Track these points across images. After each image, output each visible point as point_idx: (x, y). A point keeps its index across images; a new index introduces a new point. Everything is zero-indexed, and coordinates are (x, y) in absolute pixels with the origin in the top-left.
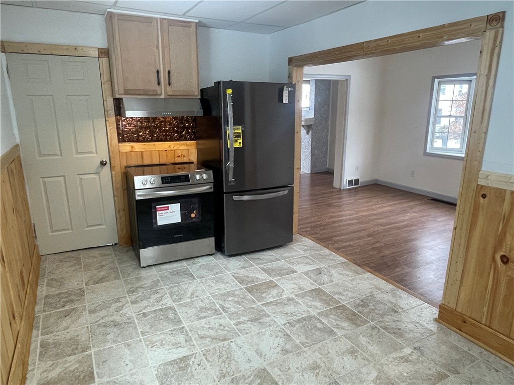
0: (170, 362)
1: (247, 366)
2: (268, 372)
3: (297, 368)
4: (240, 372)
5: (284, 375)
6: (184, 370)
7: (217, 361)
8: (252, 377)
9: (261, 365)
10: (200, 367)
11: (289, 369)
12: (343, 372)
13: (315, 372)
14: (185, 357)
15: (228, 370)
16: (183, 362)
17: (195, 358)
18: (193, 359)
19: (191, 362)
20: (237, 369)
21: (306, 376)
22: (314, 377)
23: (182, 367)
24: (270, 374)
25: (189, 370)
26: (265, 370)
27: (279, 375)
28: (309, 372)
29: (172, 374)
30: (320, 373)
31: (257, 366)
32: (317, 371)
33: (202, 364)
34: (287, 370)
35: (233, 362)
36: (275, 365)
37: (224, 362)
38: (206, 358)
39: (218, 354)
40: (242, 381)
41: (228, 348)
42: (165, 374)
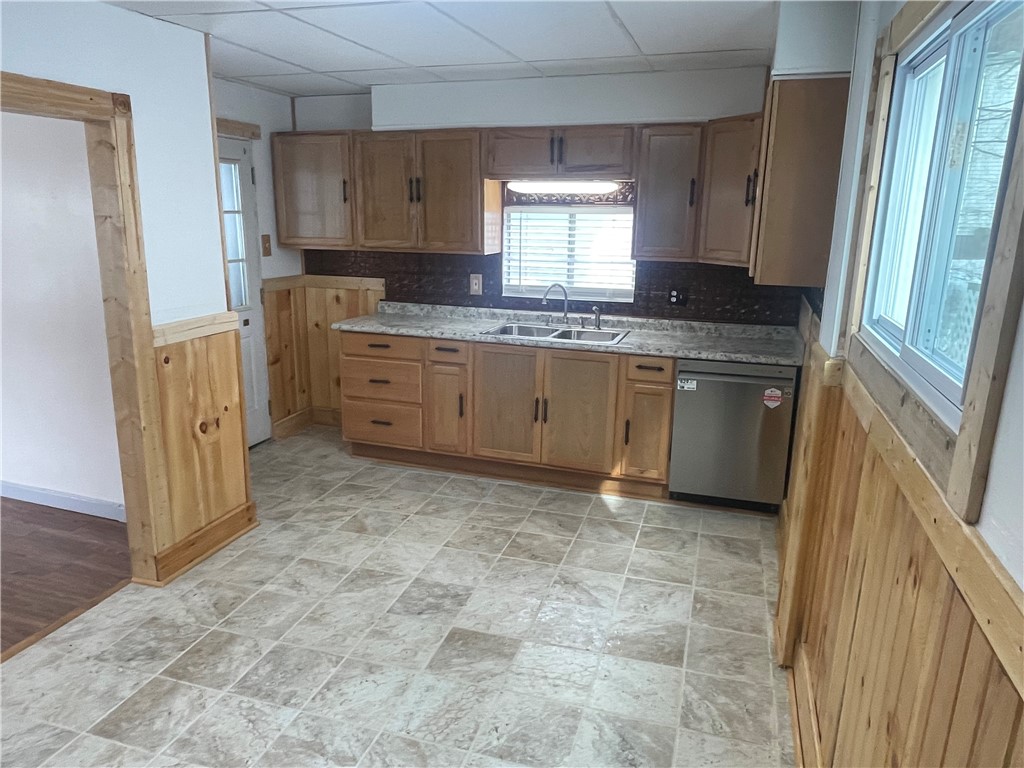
0: (531, 763)
1: (441, 684)
4: (459, 684)
6: (524, 735)
7: (467, 717)
9: (425, 675)
10: (497, 725)
11: (405, 650)
14: (501, 757)
15: (470, 695)
16: (513, 750)
17: (489, 744)
18: (495, 743)
19: (502, 741)
20: (457, 689)
23: (524, 741)
24: (432, 659)
25: (518, 729)
26: (431, 666)
29: (545, 740)
31: (431, 677)
33: (492, 726)
34: (408, 651)
35: (449, 701)
36: (411, 664)
37: (461, 710)
38: (475, 732)
39: (452, 726)
41: (428, 725)
42: (555, 746)
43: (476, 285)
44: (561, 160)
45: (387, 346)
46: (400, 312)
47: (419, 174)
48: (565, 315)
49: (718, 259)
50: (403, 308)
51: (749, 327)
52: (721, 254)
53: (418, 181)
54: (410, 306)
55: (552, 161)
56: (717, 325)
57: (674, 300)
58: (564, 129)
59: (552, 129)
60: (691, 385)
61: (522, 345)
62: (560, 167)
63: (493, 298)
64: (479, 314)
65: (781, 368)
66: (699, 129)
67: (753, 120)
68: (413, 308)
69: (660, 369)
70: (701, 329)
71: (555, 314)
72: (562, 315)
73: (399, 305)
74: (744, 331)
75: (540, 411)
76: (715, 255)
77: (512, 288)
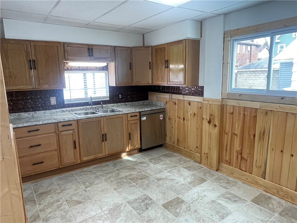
1: (186, 218)
2: (174, 215)
3: (159, 219)
4: (188, 214)
5: (166, 215)
7: (204, 218)
8: (181, 213)
9: (179, 219)
11: (163, 218)
12: (134, 220)
13: (149, 218)
14: (223, 219)
15: (195, 214)
16: (222, 216)
18: (217, 218)
20: (190, 215)
21: (154, 216)
22: (150, 216)
24: (173, 214)
26: (176, 217)
27: (168, 215)
28: (153, 218)
30: (147, 218)
31: (181, 218)
32: (148, 219)
34: (165, 218)
35: (195, 219)
36: (171, 220)
38: (211, 219)
40: (185, 210)
43: (53, 101)
44: (92, 56)
45: (38, 130)
46: (18, 117)
47: (34, 58)
48: (92, 107)
49: (141, 84)
50: (19, 115)
51: (139, 102)
52: (142, 83)
53: (34, 61)
54: (23, 114)
55: (89, 56)
56: (132, 102)
57: (120, 97)
58: (92, 45)
59: (88, 45)
60: (145, 118)
61: (96, 117)
62: (92, 58)
63: (61, 105)
64: (57, 112)
65: (162, 109)
66: (130, 49)
67: (148, 48)
68: (24, 114)
69: (136, 116)
70: (128, 104)
71: (88, 107)
72: (91, 107)
73: (17, 114)
74: (138, 103)
75: (104, 138)
76: (140, 83)
77: (68, 100)
